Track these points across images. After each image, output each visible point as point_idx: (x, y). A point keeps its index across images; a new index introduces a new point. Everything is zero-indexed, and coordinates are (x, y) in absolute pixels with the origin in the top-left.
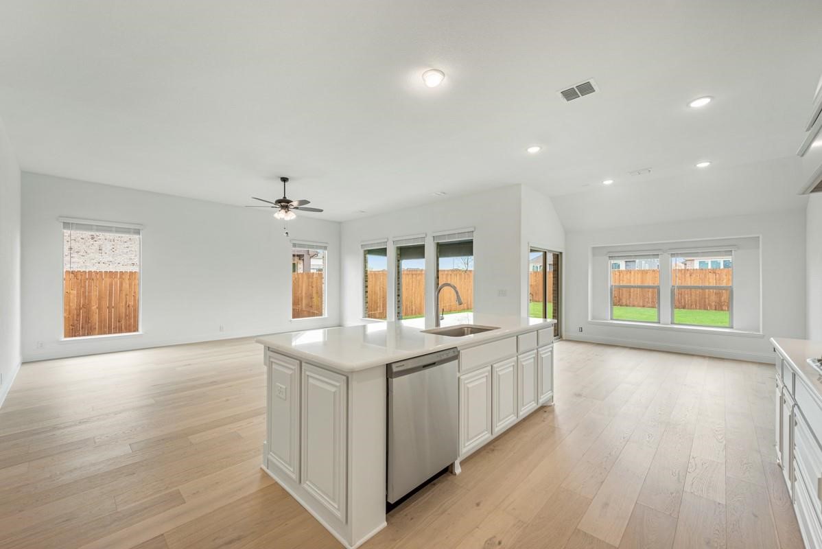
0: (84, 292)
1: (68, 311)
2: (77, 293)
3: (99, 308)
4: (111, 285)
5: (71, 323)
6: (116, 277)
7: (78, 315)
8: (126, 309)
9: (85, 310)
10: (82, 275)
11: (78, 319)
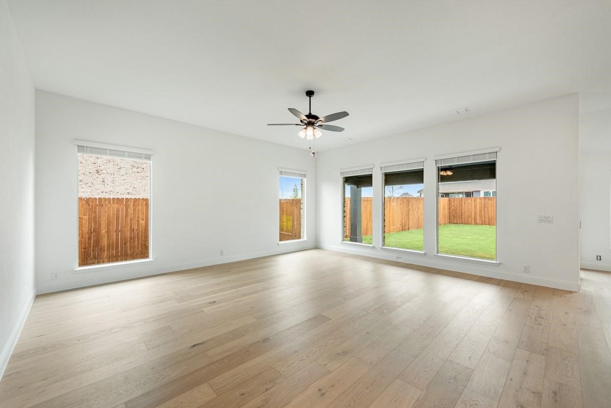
0: (95, 217)
1: (81, 235)
2: (89, 218)
3: (108, 232)
4: (118, 210)
5: (83, 246)
6: (122, 203)
7: (90, 239)
8: (131, 233)
9: (96, 234)
10: (92, 201)
11: (90, 242)
